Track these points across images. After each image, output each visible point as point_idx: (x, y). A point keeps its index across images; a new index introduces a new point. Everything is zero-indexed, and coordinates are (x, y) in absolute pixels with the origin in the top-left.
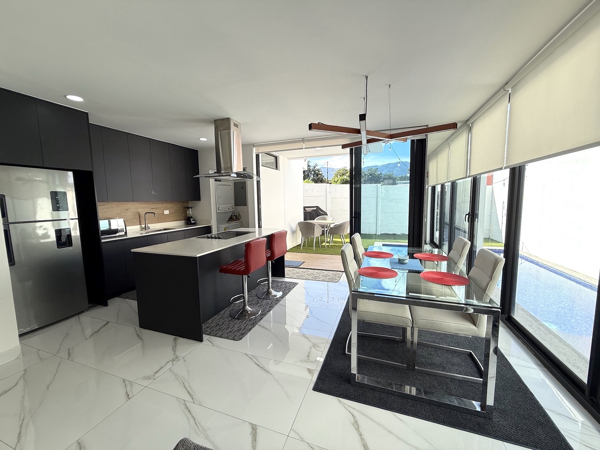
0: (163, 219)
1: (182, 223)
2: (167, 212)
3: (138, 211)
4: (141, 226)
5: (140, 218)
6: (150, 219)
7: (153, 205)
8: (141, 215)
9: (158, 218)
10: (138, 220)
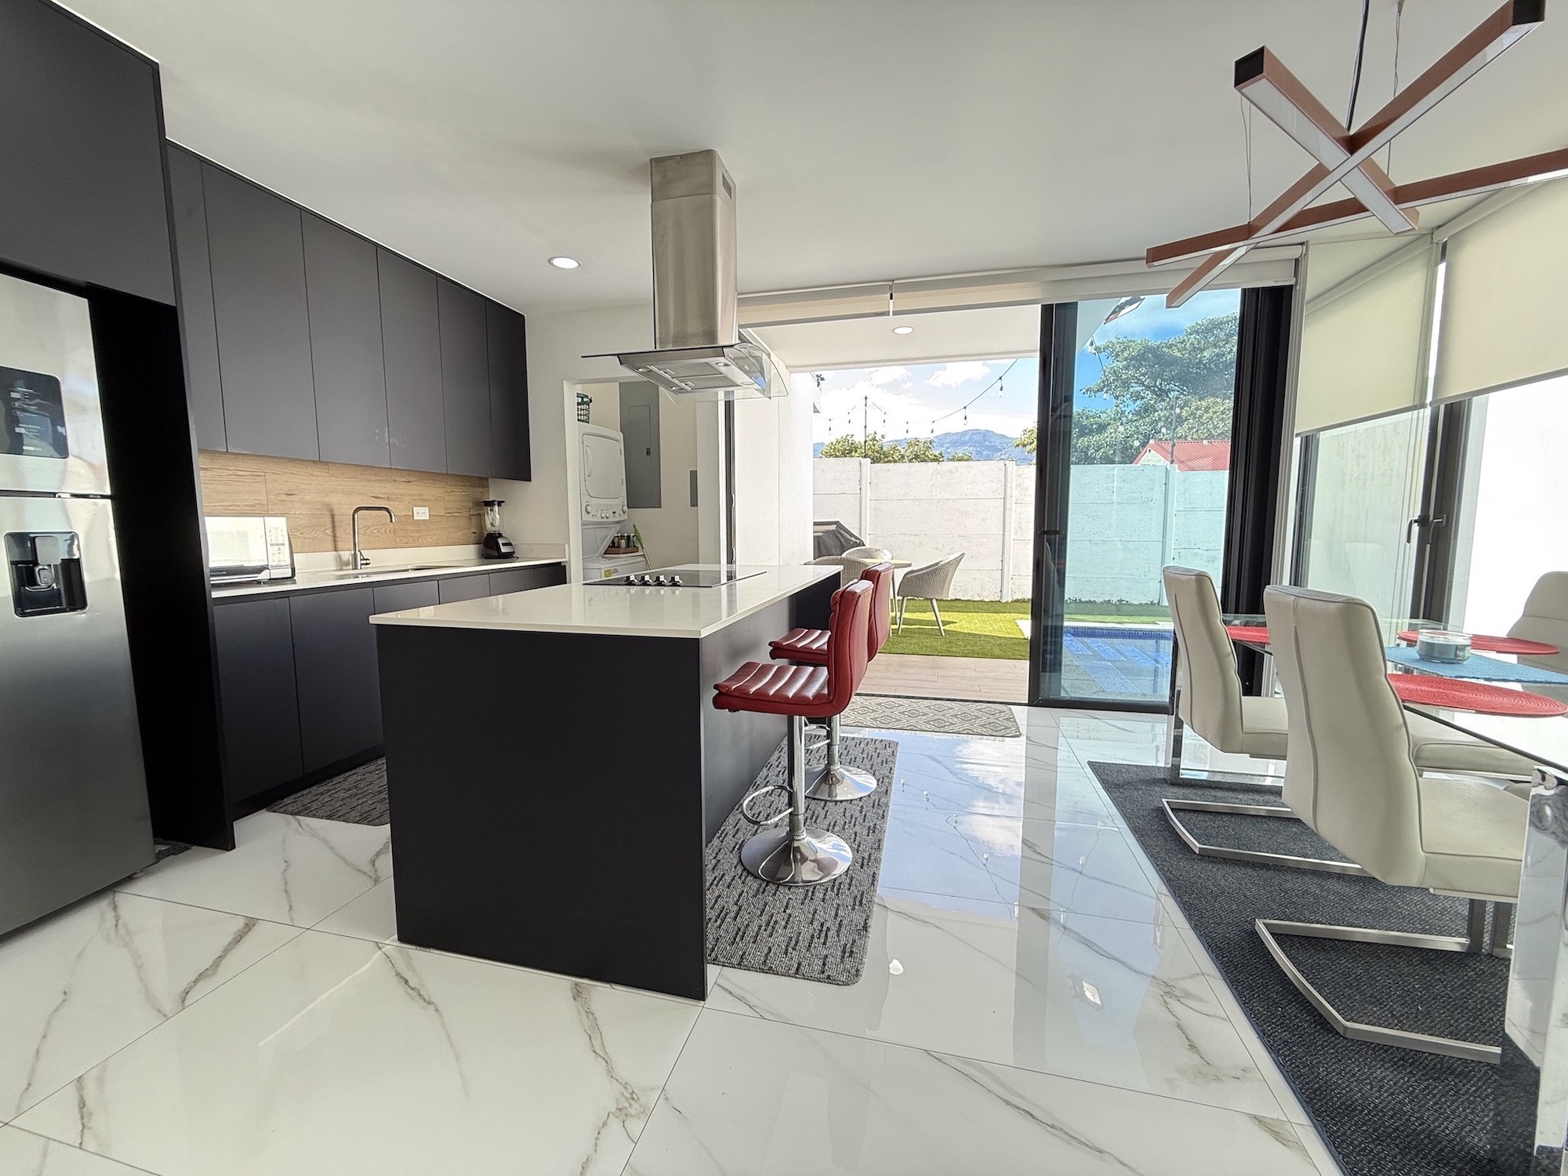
0: (409, 534)
1: (470, 551)
2: (422, 513)
3: (327, 499)
4: (340, 556)
5: (334, 527)
6: (368, 531)
7: (377, 484)
8: (337, 519)
9: (394, 531)
10: (329, 532)
